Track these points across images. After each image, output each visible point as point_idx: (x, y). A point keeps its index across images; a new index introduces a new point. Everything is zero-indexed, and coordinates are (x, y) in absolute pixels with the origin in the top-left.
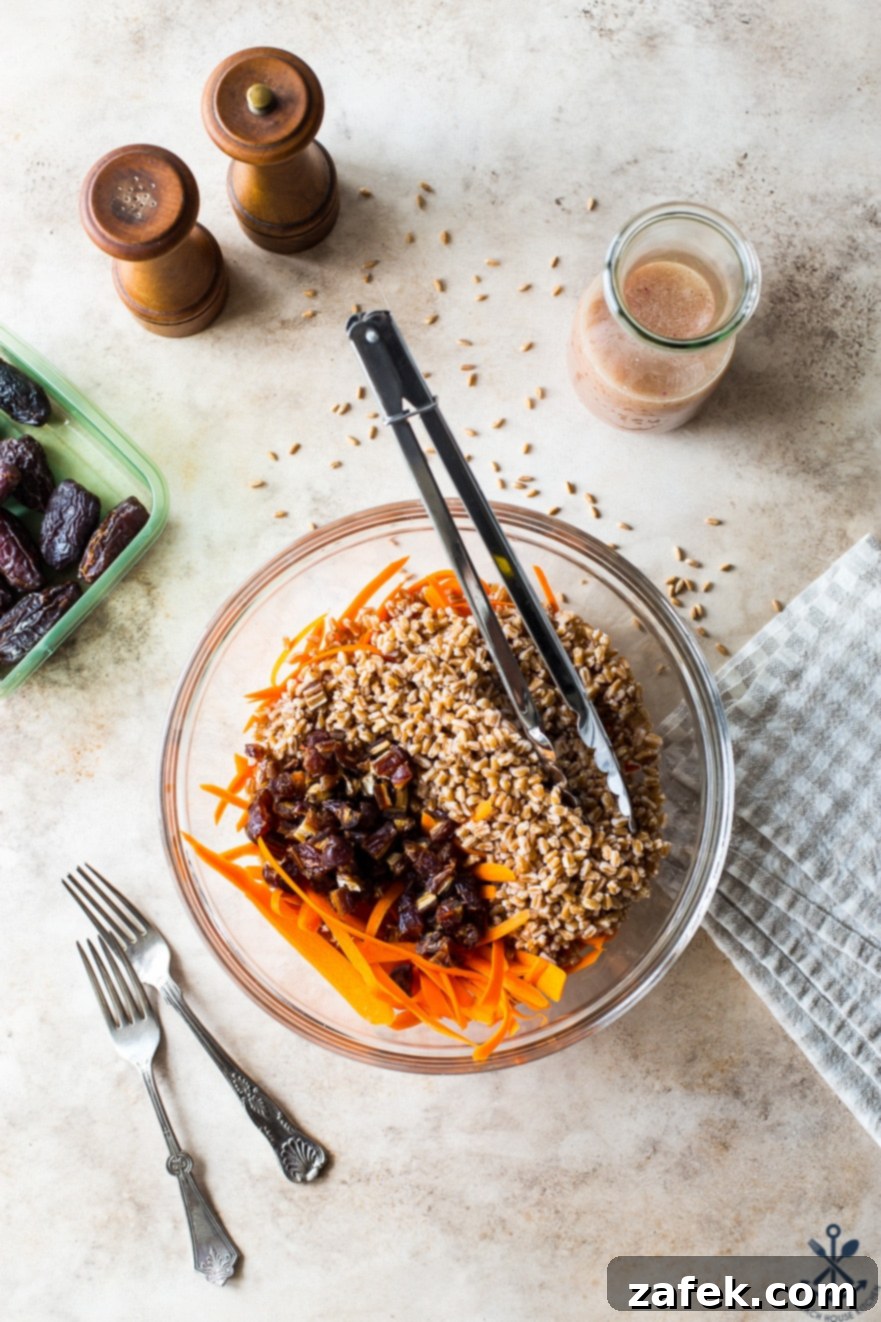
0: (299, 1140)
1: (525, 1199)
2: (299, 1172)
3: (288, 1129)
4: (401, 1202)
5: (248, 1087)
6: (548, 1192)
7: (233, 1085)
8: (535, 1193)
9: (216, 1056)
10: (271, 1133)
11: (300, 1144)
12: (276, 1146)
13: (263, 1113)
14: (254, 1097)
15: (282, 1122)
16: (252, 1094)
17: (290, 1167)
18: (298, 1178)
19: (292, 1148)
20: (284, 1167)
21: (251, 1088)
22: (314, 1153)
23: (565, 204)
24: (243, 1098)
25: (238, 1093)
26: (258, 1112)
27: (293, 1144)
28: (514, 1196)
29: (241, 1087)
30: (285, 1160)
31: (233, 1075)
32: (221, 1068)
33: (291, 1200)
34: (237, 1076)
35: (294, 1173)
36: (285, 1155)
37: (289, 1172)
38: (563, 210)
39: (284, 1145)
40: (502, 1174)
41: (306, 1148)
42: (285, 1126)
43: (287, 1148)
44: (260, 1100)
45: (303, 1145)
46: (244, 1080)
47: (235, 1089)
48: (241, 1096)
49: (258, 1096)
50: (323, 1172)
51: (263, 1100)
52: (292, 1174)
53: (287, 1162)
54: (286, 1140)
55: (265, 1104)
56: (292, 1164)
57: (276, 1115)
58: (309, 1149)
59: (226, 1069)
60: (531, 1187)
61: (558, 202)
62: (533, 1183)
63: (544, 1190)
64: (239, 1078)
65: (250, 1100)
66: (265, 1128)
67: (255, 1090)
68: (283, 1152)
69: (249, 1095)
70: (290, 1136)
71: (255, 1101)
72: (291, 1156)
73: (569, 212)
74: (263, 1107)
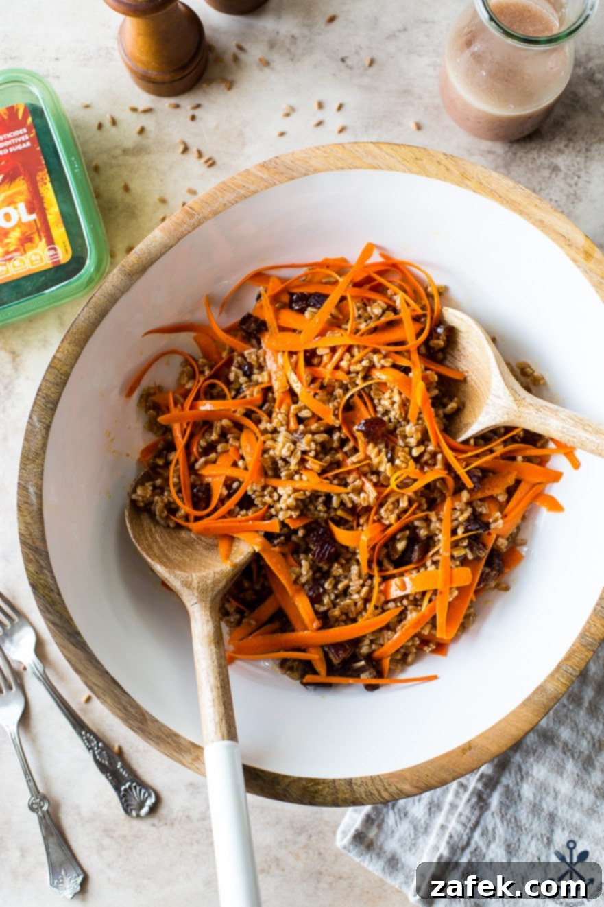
0: (134, 784)
1: (295, 843)
2: (135, 809)
3: (126, 775)
4: (198, 842)
5: (95, 742)
6: (313, 838)
7: (83, 740)
8: (303, 839)
9: (70, 717)
10: (112, 779)
11: (135, 787)
12: (117, 789)
13: (107, 763)
14: (99, 750)
15: (121, 770)
16: (98, 748)
17: (128, 805)
18: (134, 813)
19: (129, 791)
20: (123, 805)
21: (98, 743)
22: (147, 795)
23: (349, 62)
24: (91, 751)
25: (87, 747)
26: (103, 762)
27: (130, 787)
28: (286, 840)
29: (90, 741)
30: (123, 800)
31: (83, 733)
32: (74, 727)
33: (112, 837)
34: (86, 733)
35: (131, 810)
36: (124, 796)
37: (127, 809)
38: (347, 66)
39: (123, 788)
40: (278, 823)
41: (140, 790)
42: (124, 773)
43: (125, 790)
44: (104, 752)
45: (138, 788)
46: (92, 737)
47: (85, 744)
48: (89, 749)
49: (102, 749)
50: (154, 809)
51: (107, 753)
52: (129, 811)
53: (126, 801)
54: (124, 784)
55: (108, 756)
56: (129, 803)
57: (117, 765)
58: (143, 791)
59: (77, 728)
60: (300, 834)
61: (343, 60)
62: (301, 831)
63: (310, 836)
64: (88, 735)
65: (96, 752)
66: (108, 774)
67: (100, 745)
68: (122, 794)
69: (96, 748)
70: (128, 781)
71: (100, 754)
72: (129, 797)
73: (351, 68)
74: (106, 758)
